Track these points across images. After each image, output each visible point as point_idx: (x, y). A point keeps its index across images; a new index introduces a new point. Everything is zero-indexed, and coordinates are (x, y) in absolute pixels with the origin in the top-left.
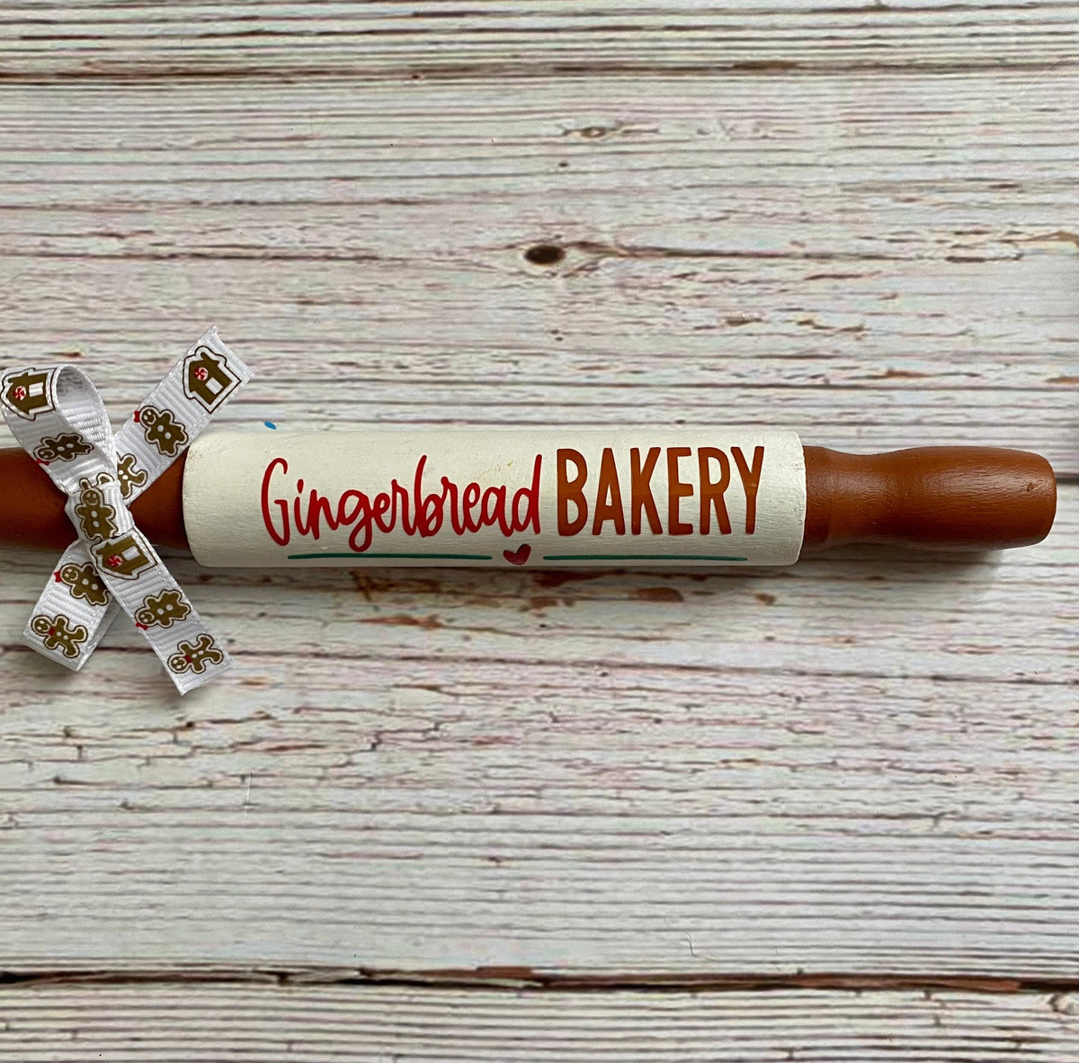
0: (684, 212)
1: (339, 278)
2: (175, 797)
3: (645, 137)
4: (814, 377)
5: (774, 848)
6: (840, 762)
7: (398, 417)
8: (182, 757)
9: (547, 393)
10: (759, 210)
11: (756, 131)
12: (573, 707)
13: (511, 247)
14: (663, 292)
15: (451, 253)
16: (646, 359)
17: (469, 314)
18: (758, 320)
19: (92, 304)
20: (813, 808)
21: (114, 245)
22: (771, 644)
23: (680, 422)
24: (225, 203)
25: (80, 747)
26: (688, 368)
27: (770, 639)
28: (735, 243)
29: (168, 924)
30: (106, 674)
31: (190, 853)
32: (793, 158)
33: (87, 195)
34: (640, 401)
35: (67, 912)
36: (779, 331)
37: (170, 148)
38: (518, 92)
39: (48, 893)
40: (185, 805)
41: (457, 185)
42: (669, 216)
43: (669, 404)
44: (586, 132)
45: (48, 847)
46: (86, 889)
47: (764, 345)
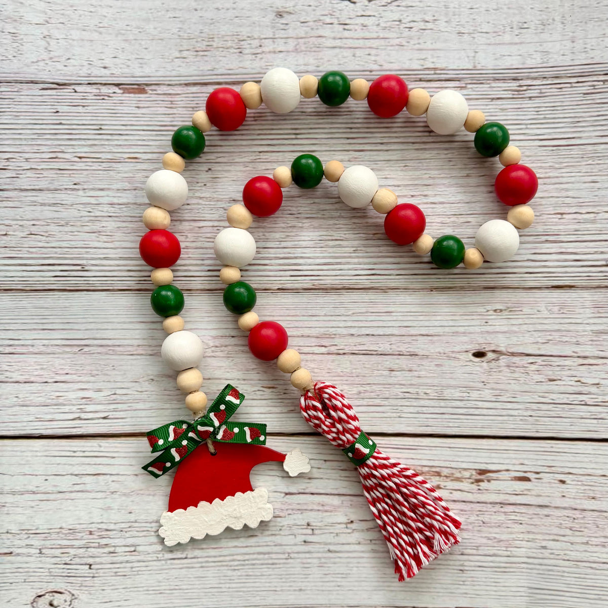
0: (532, 340)
1: (403, 362)
2: (347, 548)
3: (517, 313)
4: (581, 401)
5: (564, 572)
6: (590, 542)
7: (425, 412)
8: (349, 533)
9: (480, 404)
10: (561, 340)
11: (560, 311)
12: (490, 519)
13: (467, 351)
14: (524, 369)
15: (445, 354)
16: (517, 393)
17: (452, 375)
18: (560, 380)
19: (316, 370)
20: (579, 559)
21: (323, 350)
22: (564, 498)
23: (531, 416)
24: (363, 335)
25: (313, 530)
26: (533, 396)
27: (564, 496)
28: (551, 352)
29: (344, 592)
30: (322, 503)
31: (352, 567)
32: (573, 321)
33: (314, 332)
34: (515, 408)
35: (309, 588)
36: (568, 384)
37: (343, 315)
38: (469, 296)
39: (302, 582)
40: (351, 550)
41: (447, 329)
42: (526, 341)
43: (527, 409)
44: (495, 311)
45: (302, 566)
46: (316, 580)
47: (562, 389)
